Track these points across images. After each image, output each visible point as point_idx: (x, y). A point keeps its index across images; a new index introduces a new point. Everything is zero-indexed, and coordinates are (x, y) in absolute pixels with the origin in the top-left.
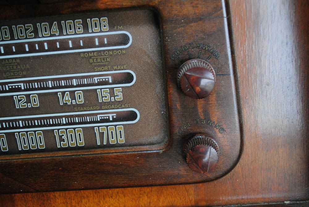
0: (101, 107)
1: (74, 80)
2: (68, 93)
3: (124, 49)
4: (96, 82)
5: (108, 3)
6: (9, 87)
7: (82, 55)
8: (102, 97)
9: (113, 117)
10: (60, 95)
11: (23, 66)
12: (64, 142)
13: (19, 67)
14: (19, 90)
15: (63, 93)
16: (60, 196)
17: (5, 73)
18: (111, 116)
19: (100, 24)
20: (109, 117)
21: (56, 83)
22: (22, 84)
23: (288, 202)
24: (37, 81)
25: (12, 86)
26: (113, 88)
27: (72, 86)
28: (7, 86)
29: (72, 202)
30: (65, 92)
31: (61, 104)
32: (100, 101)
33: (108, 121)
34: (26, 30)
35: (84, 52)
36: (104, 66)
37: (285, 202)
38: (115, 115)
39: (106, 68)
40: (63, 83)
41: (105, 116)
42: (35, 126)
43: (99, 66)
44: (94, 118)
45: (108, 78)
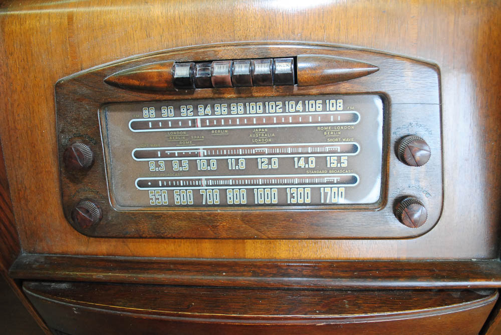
0: (328, 171)
1: (310, 148)
2: (303, 158)
3: (353, 125)
4: (327, 151)
5: (348, 89)
6: (255, 151)
7: (319, 128)
8: (330, 163)
9: (337, 180)
10: (296, 160)
11: (269, 135)
12: (294, 198)
13: (266, 135)
14: (264, 154)
15: (299, 158)
16: (284, 244)
17: (254, 139)
18: (335, 179)
19: (336, 104)
20: (334, 179)
21: (295, 150)
22: (266, 149)
23: (475, 260)
24: (279, 147)
25: (258, 150)
26: (340, 156)
27: (308, 153)
28: (254, 150)
29: (294, 250)
30: (301, 157)
31: (296, 167)
32: (329, 166)
33: (332, 183)
34: (276, 106)
35: (320, 126)
36: (335, 138)
37: (473, 260)
38: (339, 178)
39: (337, 140)
40: (300, 150)
41: (331, 179)
42: (272, 184)
43: (331, 138)
44: (322, 180)
45: (337, 148)
